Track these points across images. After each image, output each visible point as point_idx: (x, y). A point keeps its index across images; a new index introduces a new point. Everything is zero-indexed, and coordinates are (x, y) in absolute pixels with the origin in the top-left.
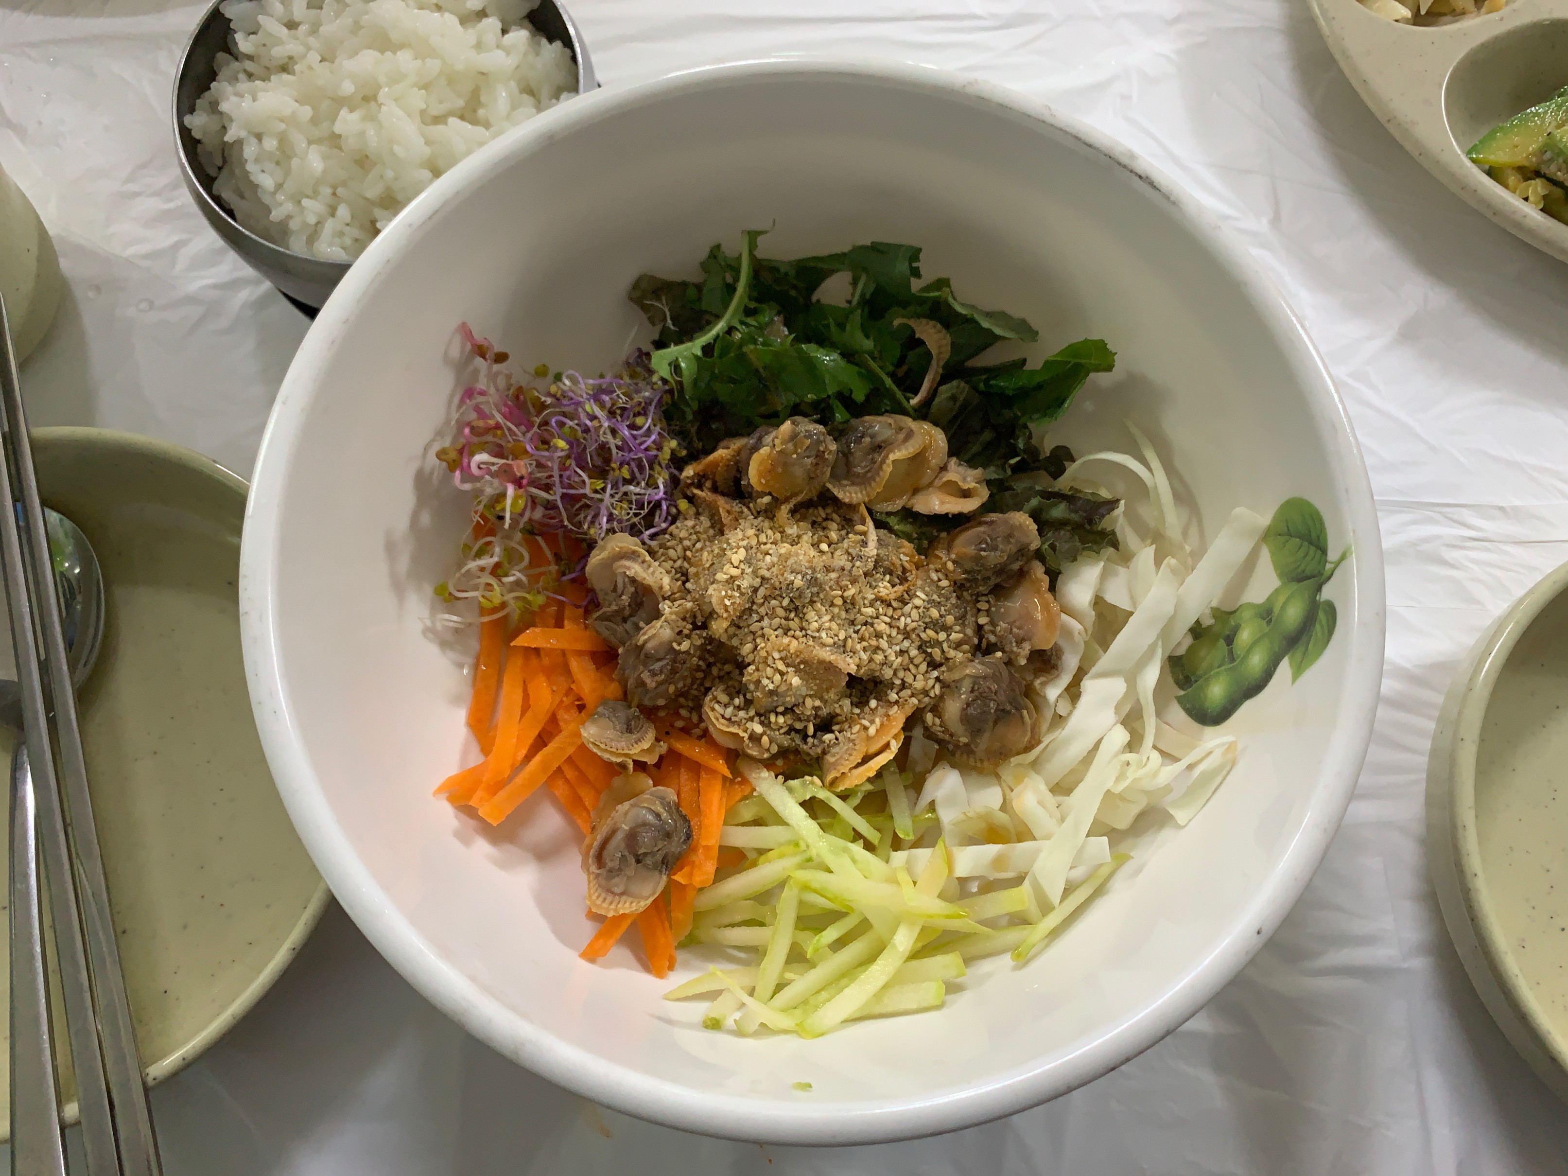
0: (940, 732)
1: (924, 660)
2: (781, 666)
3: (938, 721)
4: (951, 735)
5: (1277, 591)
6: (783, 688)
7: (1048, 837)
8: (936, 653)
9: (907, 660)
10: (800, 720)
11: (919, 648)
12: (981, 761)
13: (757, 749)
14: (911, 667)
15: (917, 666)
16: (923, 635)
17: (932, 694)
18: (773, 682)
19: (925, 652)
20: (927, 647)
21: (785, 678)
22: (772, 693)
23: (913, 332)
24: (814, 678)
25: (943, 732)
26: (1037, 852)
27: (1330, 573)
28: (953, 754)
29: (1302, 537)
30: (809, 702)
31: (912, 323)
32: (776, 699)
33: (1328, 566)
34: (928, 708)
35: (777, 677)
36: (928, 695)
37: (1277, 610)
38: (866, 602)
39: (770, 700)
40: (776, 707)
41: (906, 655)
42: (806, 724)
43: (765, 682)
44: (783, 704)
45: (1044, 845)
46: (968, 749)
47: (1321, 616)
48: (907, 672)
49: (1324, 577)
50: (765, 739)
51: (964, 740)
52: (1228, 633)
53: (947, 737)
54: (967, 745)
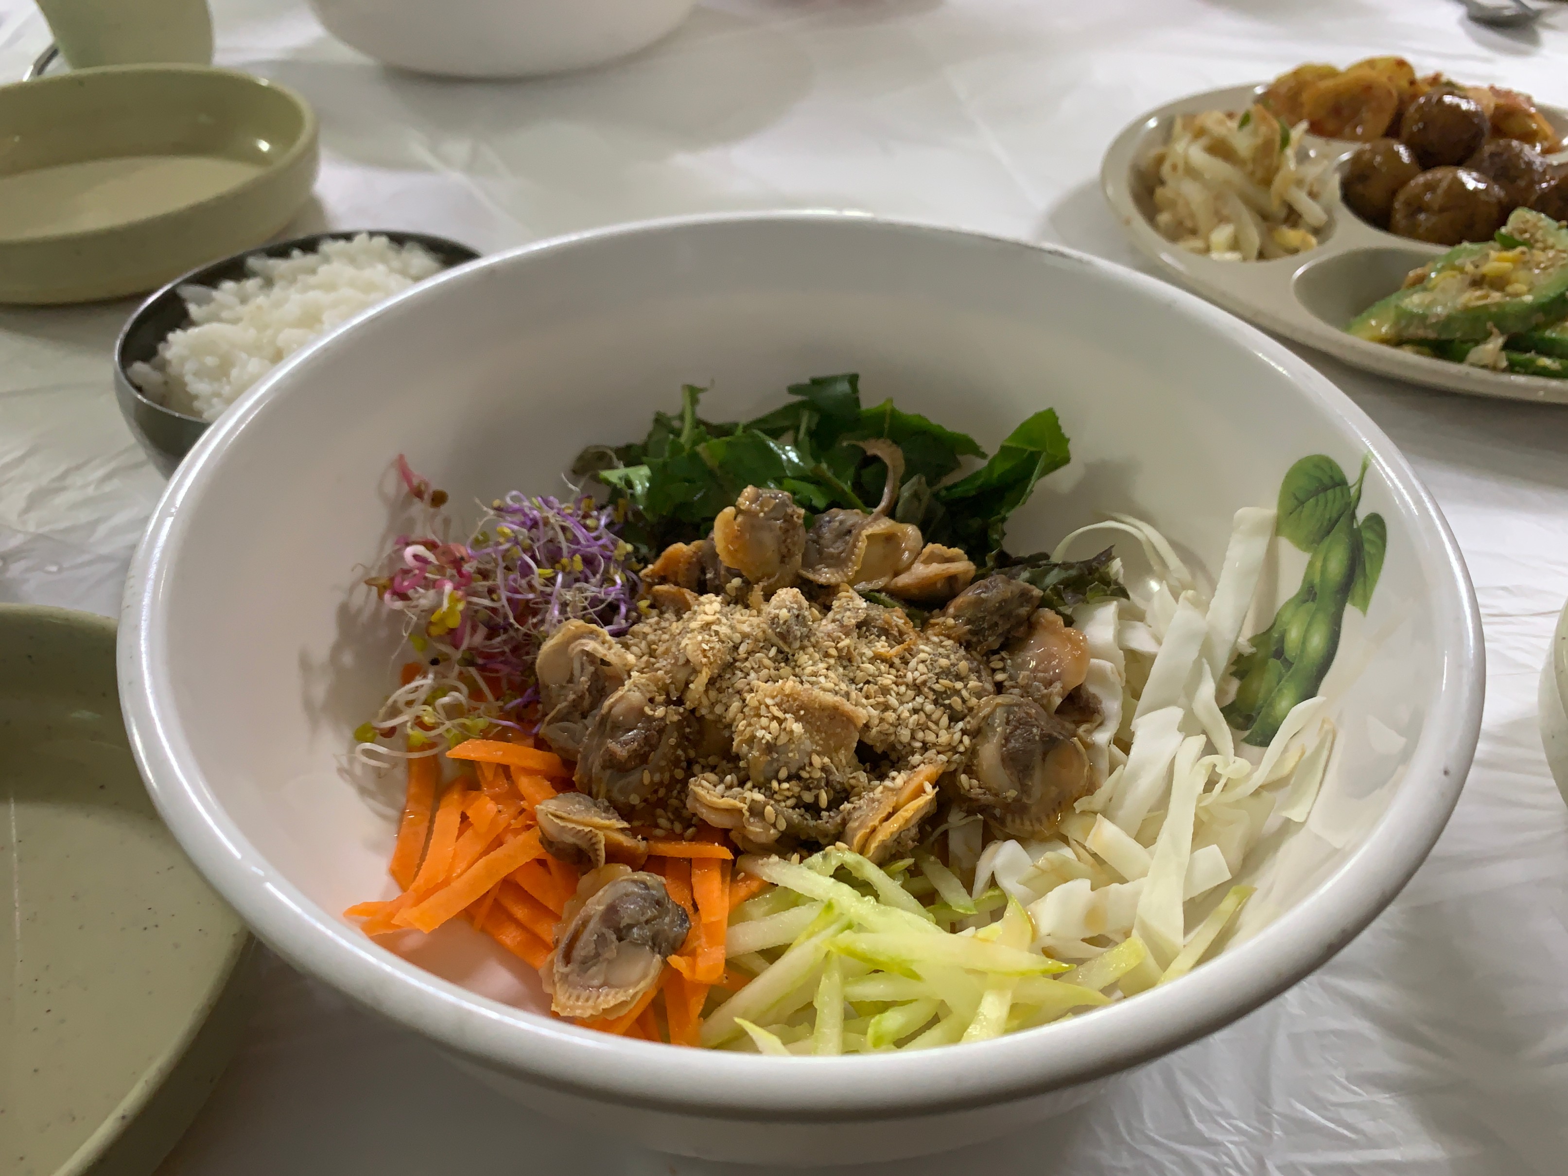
0: (981, 794)
1: (945, 713)
2: (776, 711)
3: (975, 782)
4: (996, 795)
5: (1311, 564)
6: (783, 739)
7: (1144, 874)
8: (956, 702)
9: (922, 717)
10: (809, 789)
11: (936, 702)
12: (1039, 820)
13: (760, 824)
14: (930, 724)
15: (937, 723)
16: (937, 687)
17: (961, 749)
18: (770, 733)
19: (944, 705)
20: (944, 700)
21: (783, 726)
22: (770, 748)
23: (865, 452)
24: (819, 731)
25: (985, 794)
26: (1137, 894)
27: (1357, 494)
28: (1002, 821)
29: (1315, 493)
30: (816, 760)
31: (861, 444)
32: (775, 756)
33: (1353, 491)
34: (961, 770)
35: (774, 725)
36: (957, 752)
37: (1317, 580)
38: (864, 659)
39: (769, 758)
40: (777, 772)
41: (921, 713)
42: (817, 791)
43: (760, 733)
44: (786, 764)
45: (1144, 883)
46: (1018, 808)
47: (1367, 535)
48: (927, 731)
49: (1352, 505)
50: (769, 809)
51: (1012, 794)
52: (1274, 648)
53: (989, 798)
54: (1016, 800)
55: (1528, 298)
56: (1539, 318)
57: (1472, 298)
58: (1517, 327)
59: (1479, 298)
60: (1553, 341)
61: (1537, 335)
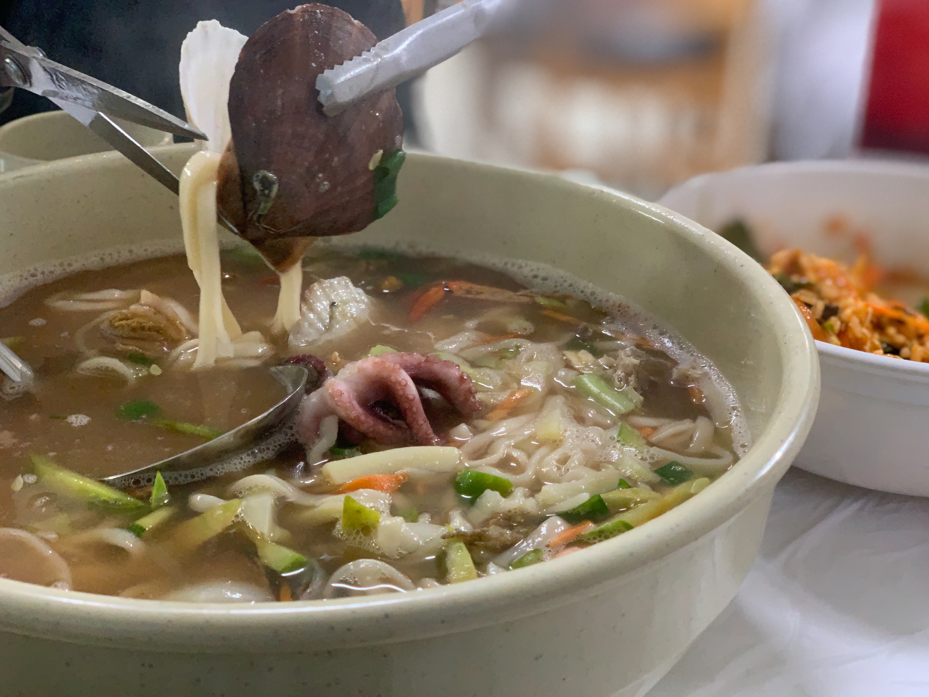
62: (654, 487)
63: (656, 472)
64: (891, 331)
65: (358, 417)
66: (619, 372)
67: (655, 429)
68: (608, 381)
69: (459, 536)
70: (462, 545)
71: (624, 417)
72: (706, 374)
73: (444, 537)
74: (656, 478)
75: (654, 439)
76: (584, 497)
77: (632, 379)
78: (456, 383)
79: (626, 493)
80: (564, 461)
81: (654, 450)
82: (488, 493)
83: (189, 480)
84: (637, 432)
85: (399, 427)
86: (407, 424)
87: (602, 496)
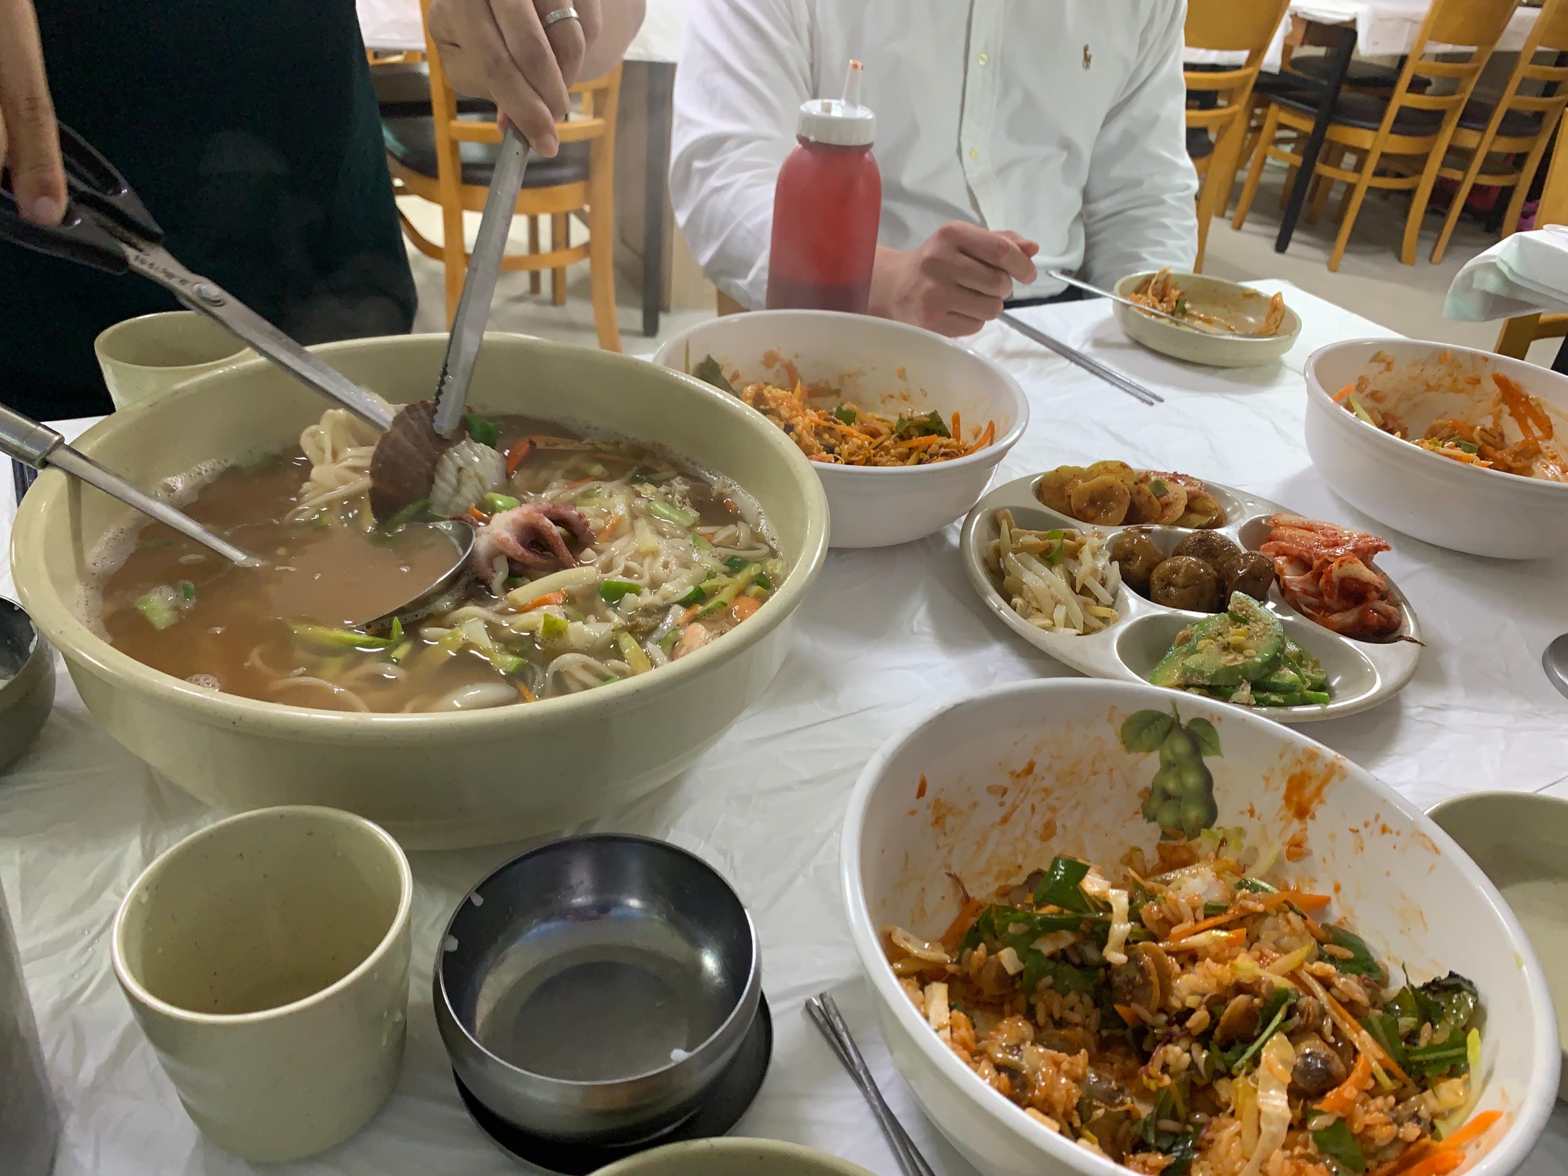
55: (1259, 660)
56: (1267, 670)
57: (1227, 660)
58: (1254, 677)
59: (1232, 661)
60: (1275, 684)
61: (1267, 681)
62: (729, 575)
63: (726, 564)
64: (826, 436)
65: (523, 554)
66: (677, 496)
67: (713, 534)
68: (671, 503)
69: (624, 629)
70: (627, 633)
71: (690, 529)
72: (734, 490)
73: (613, 630)
74: (727, 569)
75: (715, 541)
76: (691, 589)
77: (687, 500)
78: (576, 520)
79: (713, 582)
80: (666, 565)
81: (719, 549)
82: (627, 594)
83: (415, 619)
84: (704, 538)
85: (550, 557)
86: (554, 553)
87: (701, 586)
